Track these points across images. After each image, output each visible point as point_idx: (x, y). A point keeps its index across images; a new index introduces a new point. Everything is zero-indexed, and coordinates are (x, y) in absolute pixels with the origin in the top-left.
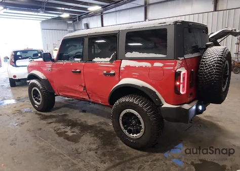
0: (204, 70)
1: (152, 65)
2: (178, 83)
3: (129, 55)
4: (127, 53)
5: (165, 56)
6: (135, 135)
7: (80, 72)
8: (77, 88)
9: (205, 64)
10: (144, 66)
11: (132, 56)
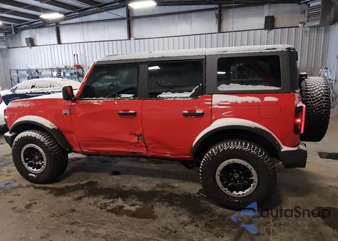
0: (312, 103)
1: (262, 99)
2: (299, 121)
3: (223, 87)
4: (221, 86)
5: (279, 88)
6: (241, 193)
7: (135, 114)
8: (126, 137)
9: (312, 97)
10: (250, 102)
11: (230, 89)
